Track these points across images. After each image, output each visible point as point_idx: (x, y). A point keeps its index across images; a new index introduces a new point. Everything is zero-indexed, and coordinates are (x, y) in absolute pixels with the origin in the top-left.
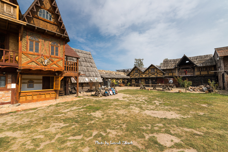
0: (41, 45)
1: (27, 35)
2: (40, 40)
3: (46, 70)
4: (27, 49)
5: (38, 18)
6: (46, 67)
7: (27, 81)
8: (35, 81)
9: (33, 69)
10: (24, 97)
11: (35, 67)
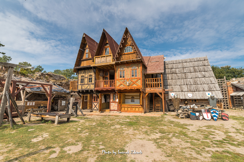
0: (126, 72)
1: (119, 68)
2: (125, 69)
3: (129, 89)
4: (118, 77)
5: (124, 54)
6: (129, 87)
7: (130, 97)
8: (135, 97)
9: (122, 89)
10: (123, 108)
11: (123, 88)
